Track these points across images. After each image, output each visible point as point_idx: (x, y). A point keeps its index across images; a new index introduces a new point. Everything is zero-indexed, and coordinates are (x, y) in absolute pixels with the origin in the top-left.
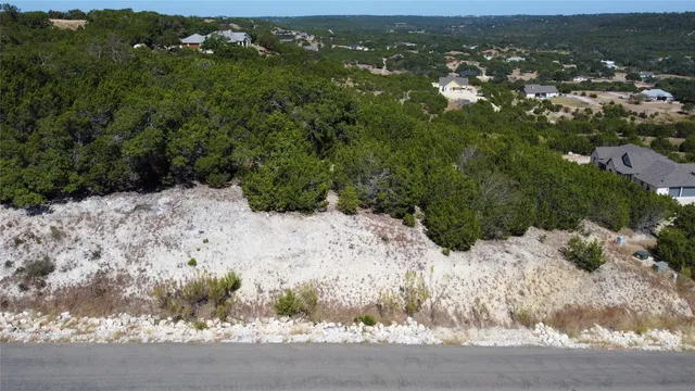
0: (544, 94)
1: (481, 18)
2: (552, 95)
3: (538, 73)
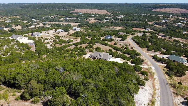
2: (40, 35)
3: (20, 26)
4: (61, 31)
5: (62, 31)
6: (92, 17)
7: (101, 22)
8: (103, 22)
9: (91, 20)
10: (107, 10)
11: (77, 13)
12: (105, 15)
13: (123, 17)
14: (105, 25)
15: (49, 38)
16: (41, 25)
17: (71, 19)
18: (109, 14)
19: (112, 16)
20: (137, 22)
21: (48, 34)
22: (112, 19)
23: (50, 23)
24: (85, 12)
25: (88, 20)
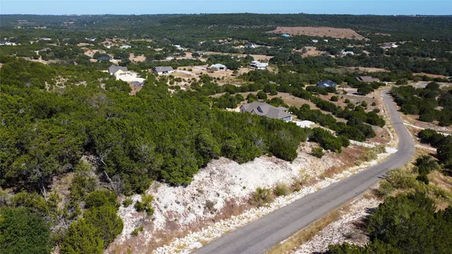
0: (167, 72)
1: (82, 16)
2: (171, 72)
3: (145, 56)
4: (221, 68)
5: (223, 68)
6: (312, 44)
7: (333, 56)
8: (336, 57)
9: (310, 50)
10: (356, 30)
11: (278, 35)
12: (349, 41)
13: (395, 46)
14: (339, 63)
15: (186, 79)
16: (189, 56)
17: (259, 48)
18: (360, 38)
19: (367, 42)
20: (434, 59)
21: (189, 73)
22: (364, 49)
23: (209, 53)
24: (298, 33)
25: (300, 51)
